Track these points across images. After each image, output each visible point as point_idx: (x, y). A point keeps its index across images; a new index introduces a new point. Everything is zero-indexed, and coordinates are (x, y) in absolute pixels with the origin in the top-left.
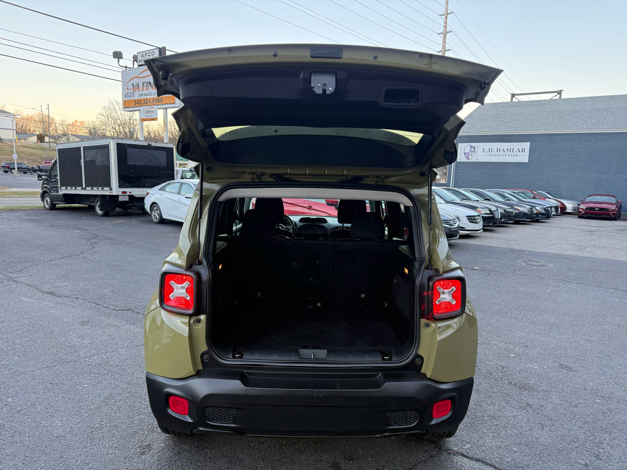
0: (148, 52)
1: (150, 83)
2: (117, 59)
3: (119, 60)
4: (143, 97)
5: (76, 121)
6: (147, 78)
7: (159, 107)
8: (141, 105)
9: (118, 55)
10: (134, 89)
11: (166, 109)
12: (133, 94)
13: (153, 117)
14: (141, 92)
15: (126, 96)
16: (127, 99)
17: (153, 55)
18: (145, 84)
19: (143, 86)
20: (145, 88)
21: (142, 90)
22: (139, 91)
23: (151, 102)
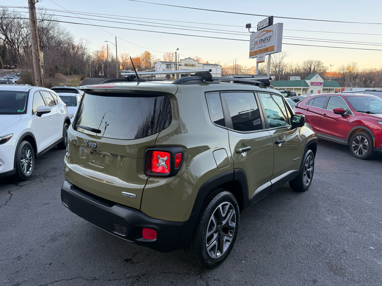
0: (263, 21)
1: (263, 40)
2: (248, 28)
3: (249, 29)
4: (259, 49)
5: (253, 67)
6: (261, 37)
7: (266, 53)
8: (258, 54)
9: (248, 26)
10: (255, 45)
11: (270, 54)
12: (254, 48)
13: (263, 60)
14: (258, 46)
15: (251, 50)
16: (251, 51)
17: (265, 22)
18: (260, 41)
19: (259, 42)
20: (260, 43)
21: (259, 45)
22: (257, 45)
23: (262, 51)
